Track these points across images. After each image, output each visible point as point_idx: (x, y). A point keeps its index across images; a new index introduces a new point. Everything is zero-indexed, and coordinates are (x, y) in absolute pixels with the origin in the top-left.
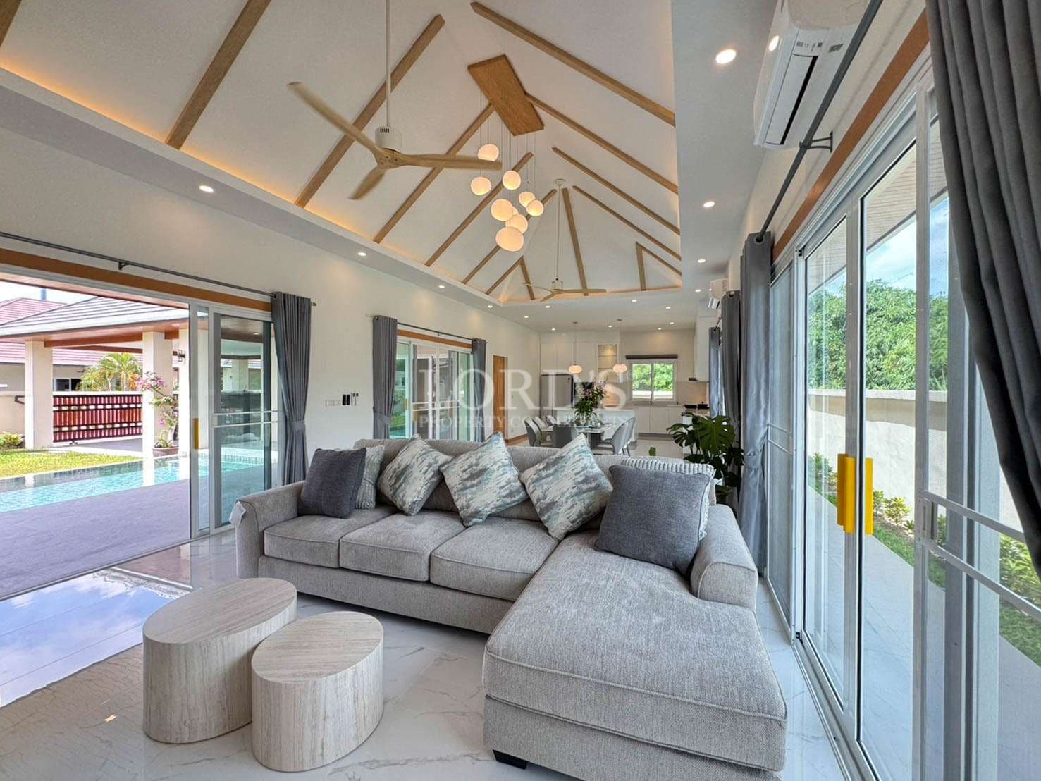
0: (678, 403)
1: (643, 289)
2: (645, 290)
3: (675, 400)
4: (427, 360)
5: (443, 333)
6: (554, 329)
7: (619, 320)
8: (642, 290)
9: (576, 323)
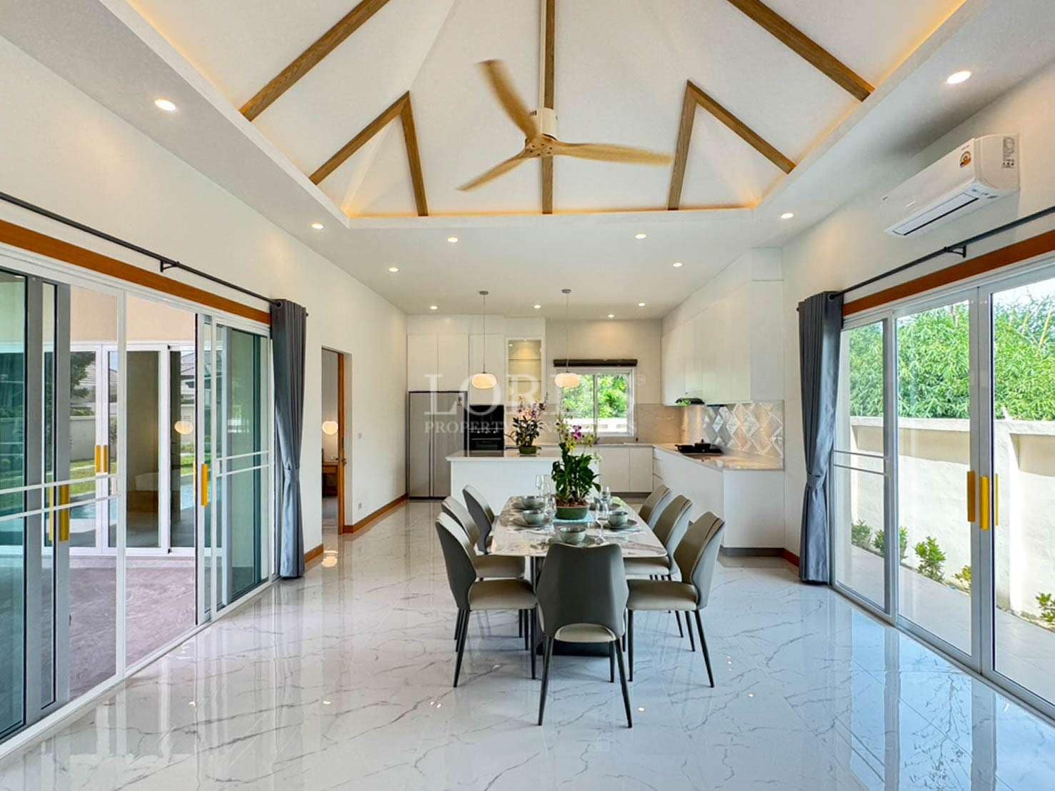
0: (637, 440)
1: (673, 208)
2: (676, 209)
3: (633, 433)
4: (154, 356)
5: (175, 264)
6: (434, 308)
7: (564, 291)
8: (670, 209)
9: (483, 293)
